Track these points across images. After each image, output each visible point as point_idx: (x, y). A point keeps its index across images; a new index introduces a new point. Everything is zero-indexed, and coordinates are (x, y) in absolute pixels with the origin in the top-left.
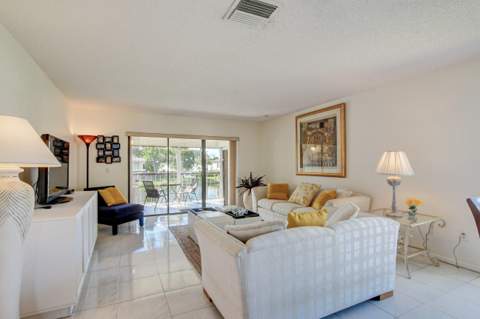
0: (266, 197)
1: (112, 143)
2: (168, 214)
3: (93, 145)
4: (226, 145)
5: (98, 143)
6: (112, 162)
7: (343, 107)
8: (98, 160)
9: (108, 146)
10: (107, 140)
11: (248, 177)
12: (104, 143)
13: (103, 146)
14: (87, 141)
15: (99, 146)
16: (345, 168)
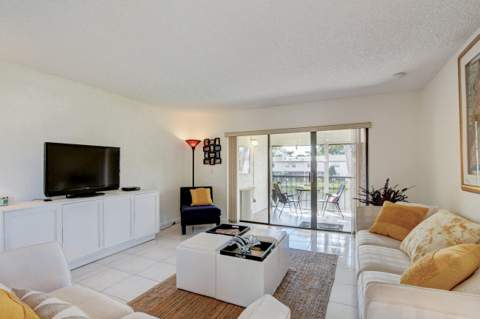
1: (215, 145)
2: (268, 224)
3: (199, 147)
5: (205, 146)
6: (215, 163)
8: (205, 161)
9: (212, 148)
10: (211, 142)
12: (209, 146)
13: (208, 149)
14: (193, 145)
15: (205, 149)
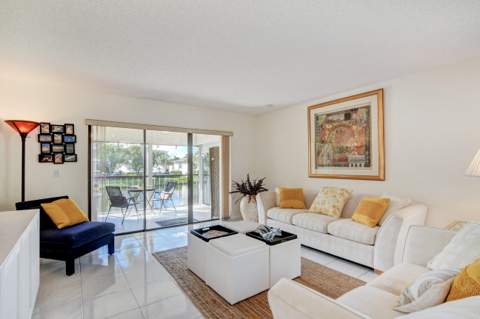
0: (276, 206)
1: (63, 133)
2: (145, 230)
3: (33, 136)
4: (216, 141)
5: (41, 134)
6: (63, 161)
7: (380, 93)
8: (42, 158)
9: (58, 138)
10: (56, 129)
11: (245, 180)
12: (51, 133)
13: (49, 139)
14: (23, 129)
15: (43, 139)
16: (383, 168)
